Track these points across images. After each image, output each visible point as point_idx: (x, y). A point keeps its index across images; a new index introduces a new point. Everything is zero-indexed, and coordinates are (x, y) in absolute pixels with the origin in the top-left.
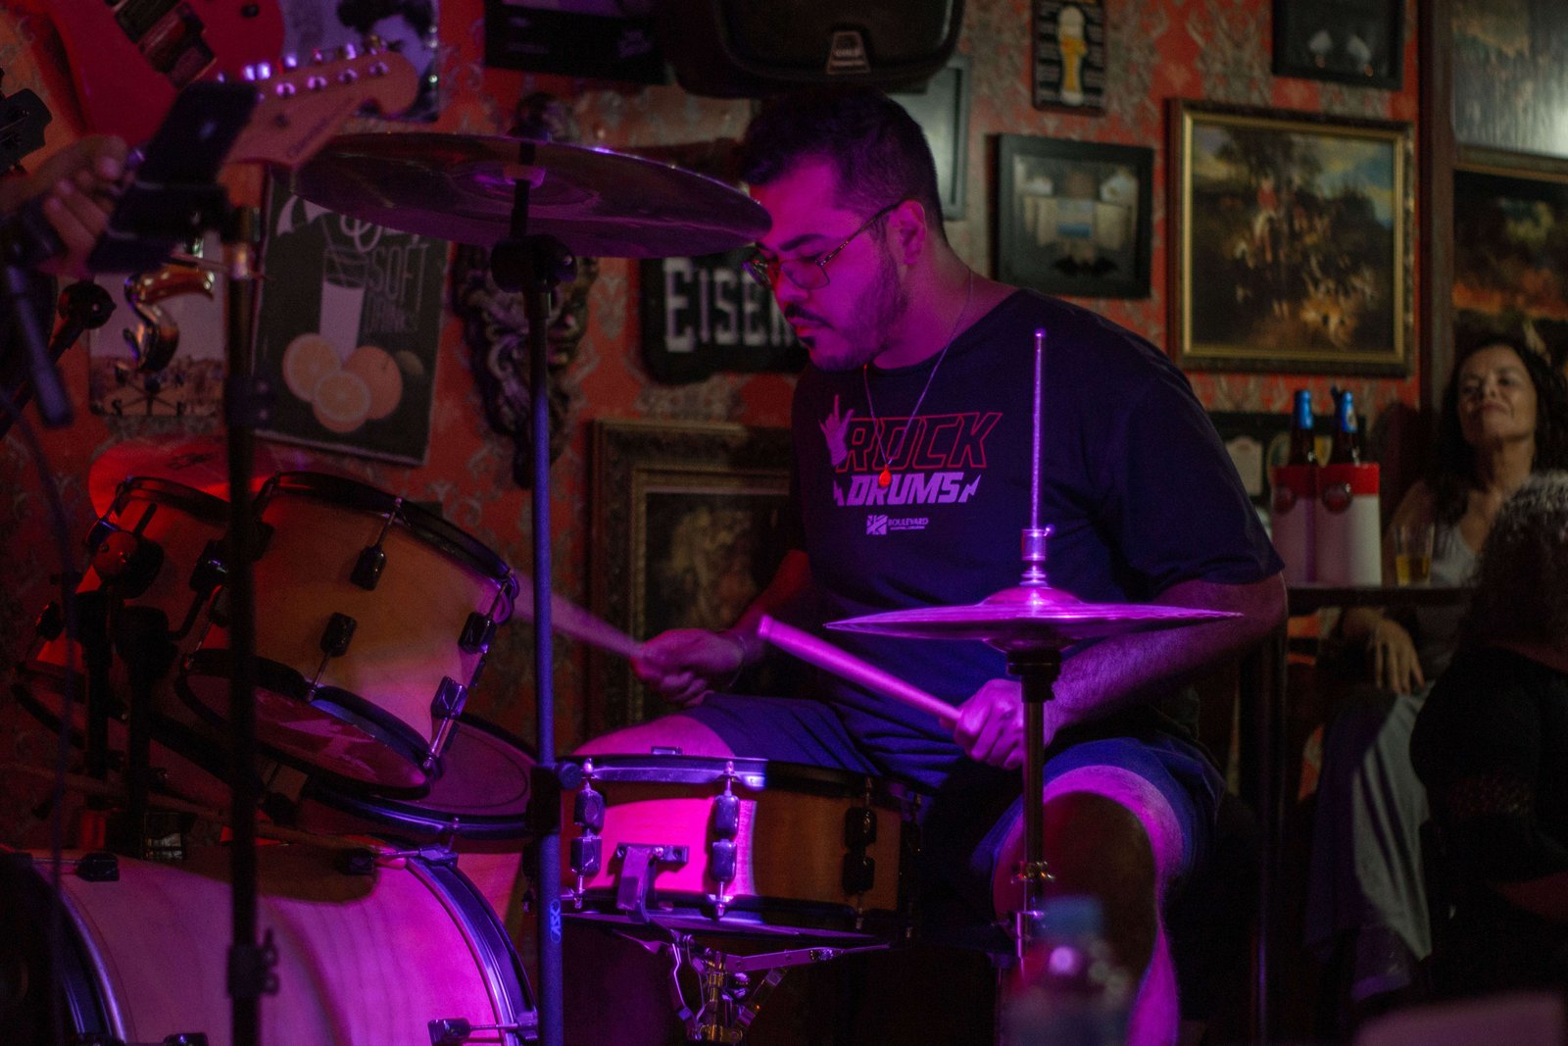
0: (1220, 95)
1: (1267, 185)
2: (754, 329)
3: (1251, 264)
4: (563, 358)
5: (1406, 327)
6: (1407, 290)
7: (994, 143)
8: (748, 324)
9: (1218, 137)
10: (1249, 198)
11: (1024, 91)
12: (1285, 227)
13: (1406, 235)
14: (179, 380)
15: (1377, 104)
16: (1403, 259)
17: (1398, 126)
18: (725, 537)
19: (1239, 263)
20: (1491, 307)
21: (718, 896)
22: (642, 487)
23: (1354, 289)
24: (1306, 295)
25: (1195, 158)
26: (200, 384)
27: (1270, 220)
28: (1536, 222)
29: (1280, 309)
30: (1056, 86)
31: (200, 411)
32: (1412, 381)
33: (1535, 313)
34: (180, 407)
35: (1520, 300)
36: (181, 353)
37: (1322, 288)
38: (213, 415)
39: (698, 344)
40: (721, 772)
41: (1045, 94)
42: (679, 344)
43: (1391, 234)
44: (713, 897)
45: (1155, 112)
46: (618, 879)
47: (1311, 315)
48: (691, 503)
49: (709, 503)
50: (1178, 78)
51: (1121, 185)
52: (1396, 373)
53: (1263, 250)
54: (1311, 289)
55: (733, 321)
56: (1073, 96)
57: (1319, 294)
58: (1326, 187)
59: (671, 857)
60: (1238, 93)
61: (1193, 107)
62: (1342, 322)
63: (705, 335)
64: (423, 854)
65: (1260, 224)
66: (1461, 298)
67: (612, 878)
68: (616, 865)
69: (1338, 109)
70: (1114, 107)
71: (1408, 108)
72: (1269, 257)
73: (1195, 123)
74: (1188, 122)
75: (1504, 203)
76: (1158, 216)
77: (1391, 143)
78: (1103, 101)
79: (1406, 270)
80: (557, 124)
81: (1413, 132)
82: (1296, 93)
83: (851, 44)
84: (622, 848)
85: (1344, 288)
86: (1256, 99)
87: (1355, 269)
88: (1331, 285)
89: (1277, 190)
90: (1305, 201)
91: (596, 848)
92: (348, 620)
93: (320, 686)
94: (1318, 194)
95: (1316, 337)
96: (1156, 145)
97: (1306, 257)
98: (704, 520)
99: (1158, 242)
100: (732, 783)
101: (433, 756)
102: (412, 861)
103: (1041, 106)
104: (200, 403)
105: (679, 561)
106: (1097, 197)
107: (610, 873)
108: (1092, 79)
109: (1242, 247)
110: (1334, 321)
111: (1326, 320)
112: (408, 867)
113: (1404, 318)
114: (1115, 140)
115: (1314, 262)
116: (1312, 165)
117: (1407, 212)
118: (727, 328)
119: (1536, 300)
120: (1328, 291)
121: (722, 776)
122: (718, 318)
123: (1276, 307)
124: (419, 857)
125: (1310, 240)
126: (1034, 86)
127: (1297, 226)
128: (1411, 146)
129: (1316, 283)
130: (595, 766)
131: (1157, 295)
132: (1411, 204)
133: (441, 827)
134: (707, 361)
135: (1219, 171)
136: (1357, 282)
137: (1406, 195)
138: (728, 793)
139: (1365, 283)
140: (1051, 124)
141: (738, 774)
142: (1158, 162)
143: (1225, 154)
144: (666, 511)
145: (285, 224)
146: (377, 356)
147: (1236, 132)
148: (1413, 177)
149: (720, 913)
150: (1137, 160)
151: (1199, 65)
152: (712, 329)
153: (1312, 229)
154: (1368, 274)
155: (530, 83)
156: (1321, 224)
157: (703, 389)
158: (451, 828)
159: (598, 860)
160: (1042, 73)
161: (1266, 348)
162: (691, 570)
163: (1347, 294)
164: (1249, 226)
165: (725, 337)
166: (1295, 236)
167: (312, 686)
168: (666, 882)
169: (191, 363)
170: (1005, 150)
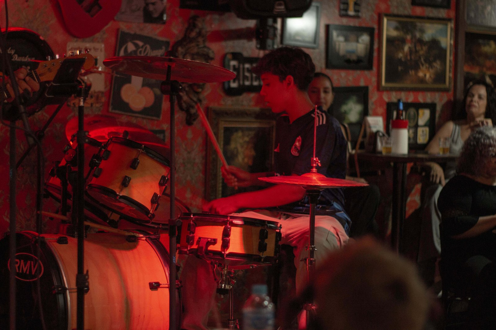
0: (395, 12)
1: (409, 37)
2: (256, 80)
3: (403, 60)
4: (200, 90)
5: (450, 77)
6: (450, 67)
7: (327, 27)
8: (254, 79)
9: (394, 24)
10: (403, 41)
11: (337, 12)
12: (414, 49)
13: (450, 51)
14: (91, 97)
15: (442, 13)
16: (449, 58)
17: (449, 20)
18: (247, 139)
19: (400, 60)
20: (476, 71)
21: (225, 252)
22: (223, 125)
23: (434, 67)
24: (420, 68)
25: (387, 30)
26: (97, 98)
27: (410, 48)
28: (490, 46)
29: (412, 72)
30: (346, 10)
31: (98, 105)
32: (451, 93)
33: (489, 73)
34: (92, 105)
35: (485, 69)
36: (92, 89)
37: (425, 67)
38: (101, 106)
39: (239, 85)
40: (226, 219)
41: (343, 12)
42: (234, 85)
43: (445, 51)
44: (223, 252)
45: (376, 17)
46: (198, 247)
47: (421, 74)
48: (236, 130)
49: (242, 129)
50: (383, 7)
51: (365, 38)
52: (446, 90)
53: (407, 56)
54: (421, 66)
55: (250, 78)
56: (351, 13)
57: (424, 68)
58: (427, 37)
59: (213, 241)
60: (401, 11)
61: (387, 15)
62: (430, 77)
63: (241, 82)
64: (150, 237)
65: (406, 48)
66: (466, 69)
67: (197, 246)
68: (198, 242)
69: (431, 15)
70: (364, 16)
71: (452, 14)
72: (409, 58)
73: (388, 20)
74: (385, 20)
75: (481, 41)
76: (376, 46)
77: (446, 25)
78: (360, 14)
79: (450, 61)
80: (200, 25)
81: (453, 22)
82: (418, 11)
83: (280, 5)
84: (200, 238)
85: (431, 66)
86: (406, 13)
87: (435, 61)
88: (427, 65)
89: (412, 39)
90: (420, 42)
91: (193, 238)
92: (128, 177)
93: (121, 195)
94: (424, 40)
95: (422, 81)
96: (376, 27)
97: (420, 58)
98: (240, 134)
99: (375, 54)
100: (229, 222)
101: (151, 213)
102: (147, 239)
103: (342, 16)
104: (97, 103)
105: (233, 146)
106: (357, 41)
107: (197, 244)
108: (357, 8)
109: (400, 55)
110: (428, 76)
111: (425, 75)
112: (146, 240)
113: (449, 75)
114: (364, 25)
115: (422, 59)
116: (422, 31)
117: (451, 45)
118: (248, 80)
119: (490, 69)
120: (426, 68)
121: (227, 220)
122: (246, 78)
123: (410, 72)
124: (149, 237)
125: (421, 53)
126: (340, 10)
127: (417, 48)
128: (453, 25)
129: (423, 65)
130: (193, 216)
131: (375, 69)
132: (452, 42)
133: (157, 227)
134: (242, 90)
135: (394, 33)
136: (435, 64)
137: (451, 39)
138: (228, 225)
139: (437, 65)
140: (345, 21)
141: (231, 220)
142: (376, 31)
143: (396, 29)
144: (229, 132)
145: (122, 53)
146: (147, 90)
147: (400, 22)
148: (453, 34)
149: (225, 257)
150: (370, 31)
151: (389, 3)
152: (243, 81)
153: (422, 49)
154: (438, 62)
155: (192, 13)
156: (425, 48)
157: (241, 98)
158: (159, 227)
159: (193, 241)
160: (342, 6)
161: (407, 84)
162: (236, 148)
163: (432, 68)
164: (403, 49)
165: (247, 83)
166: (416, 52)
167: (119, 195)
168: (211, 248)
169: (95, 92)
170: (331, 29)
